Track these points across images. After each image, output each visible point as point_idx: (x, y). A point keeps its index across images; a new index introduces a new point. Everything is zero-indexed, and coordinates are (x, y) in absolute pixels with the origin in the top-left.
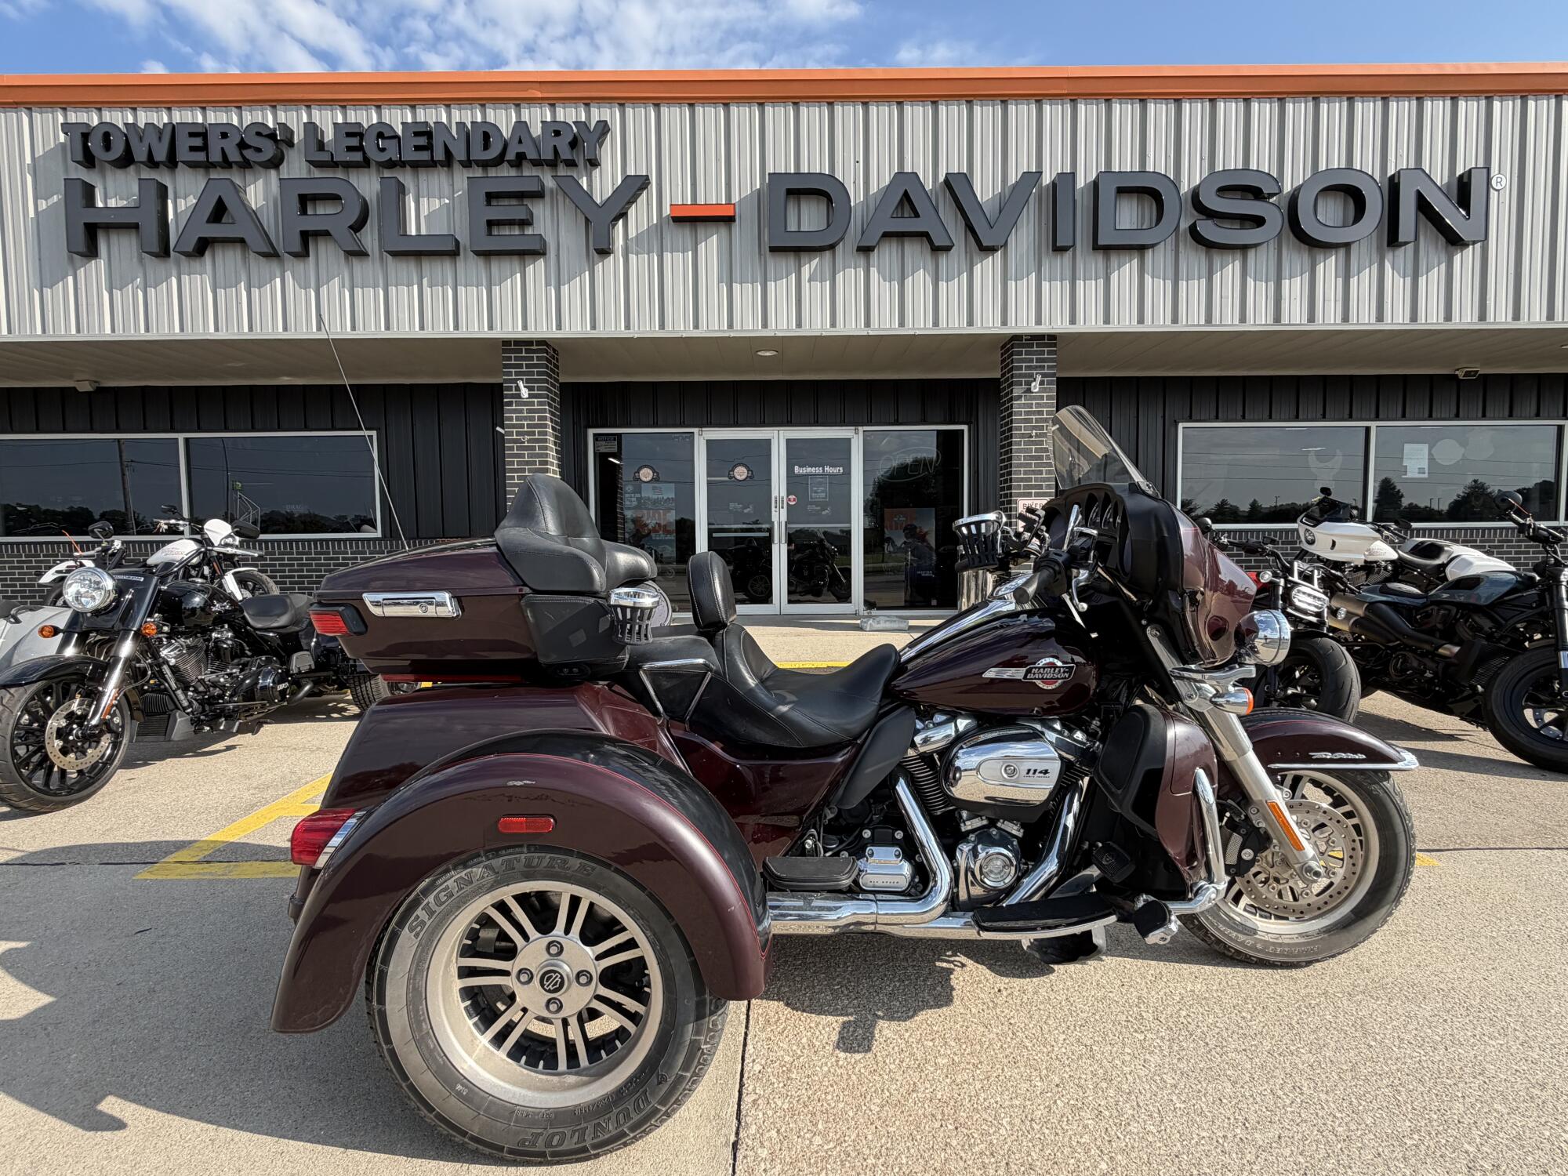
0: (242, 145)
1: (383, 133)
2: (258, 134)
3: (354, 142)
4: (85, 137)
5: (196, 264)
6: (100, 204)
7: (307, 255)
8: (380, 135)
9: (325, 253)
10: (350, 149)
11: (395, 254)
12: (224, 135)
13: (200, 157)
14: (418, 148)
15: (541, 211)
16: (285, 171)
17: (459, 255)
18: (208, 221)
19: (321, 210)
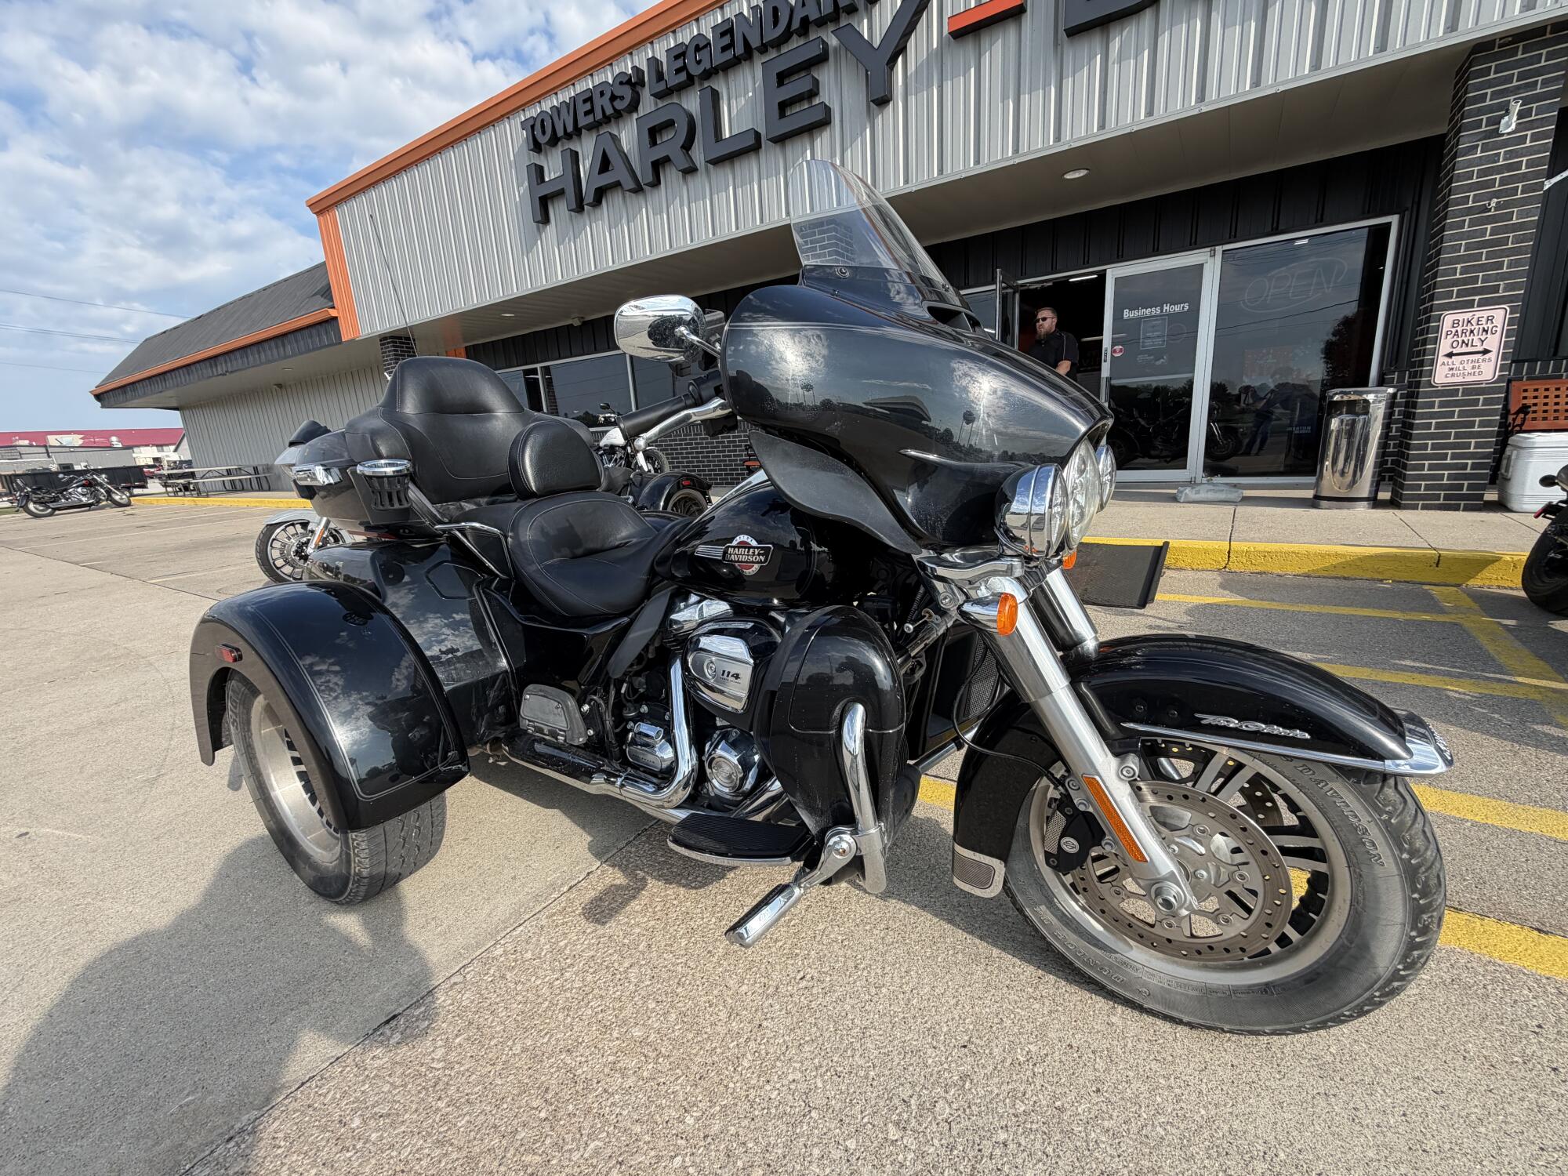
0: (613, 98)
1: (700, 45)
2: (621, 83)
3: (679, 63)
4: (533, 127)
5: (598, 211)
6: (547, 179)
7: (659, 182)
8: (698, 49)
9: (670, 176)
10: (678, 71)
11: (717, 162)
12: (602, 94)
13: (590, 119)
14: (724, 49)
15: (826, 76)
16: (642, 111)
17: (760, 147)
18: (600, 173)
19: (665, 138)
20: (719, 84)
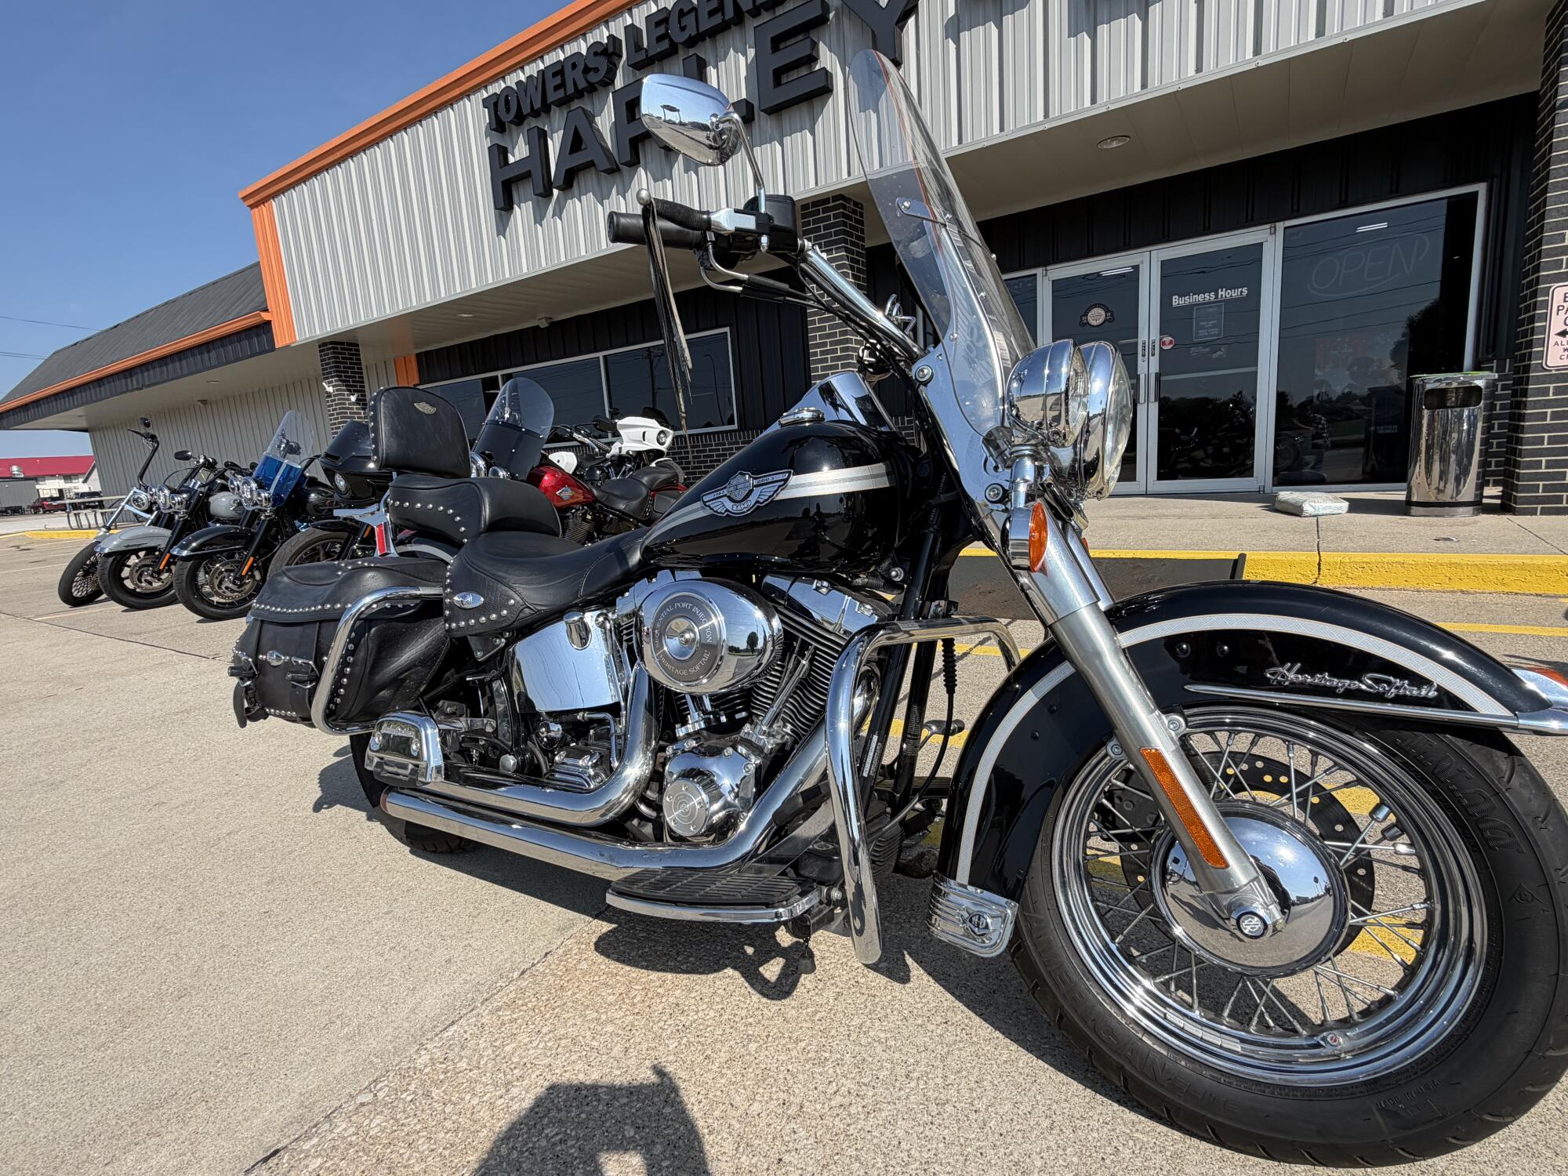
5: (569, 196)
15: (825, 40)
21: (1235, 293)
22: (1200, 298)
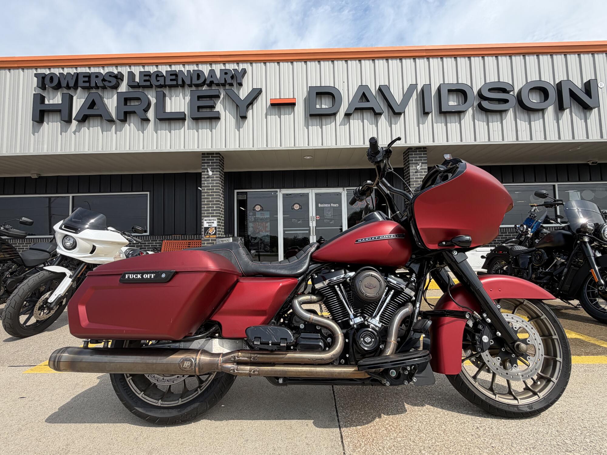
0: (104, 80)
2: (110, 76)
4: (43, 78)
5: (83, 125)
6: (46, 103)
7: (127, 121)
8: (157, 75)
9: (133, 120)
10: (145, 81)
11: (161, 120)
12: (97, 77)
13: (87, 84)
14: (171, 80)
15: (219, 103)
16: (120, 90)
17: (186, 120)
18: (88, 108)
19: (132, 103)
20: (166, 91)
21: (335, 205)
22: (326, 205)
